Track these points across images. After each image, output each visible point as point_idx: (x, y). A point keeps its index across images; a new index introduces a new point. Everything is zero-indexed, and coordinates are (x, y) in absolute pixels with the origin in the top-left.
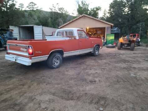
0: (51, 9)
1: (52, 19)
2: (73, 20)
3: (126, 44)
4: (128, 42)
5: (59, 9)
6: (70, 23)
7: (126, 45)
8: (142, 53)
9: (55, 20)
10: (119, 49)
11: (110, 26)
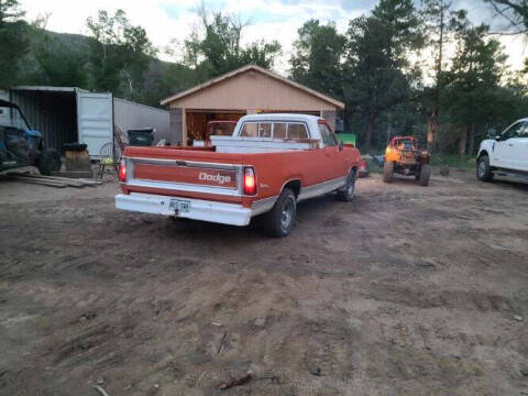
0: (95, 30)
1: (101, 66)
2: (216, 80)
3: (407, 166)
4: (413, 162)
5: (126, 30)
6: (202, 90)
7: (407, 171)
8: (458, 194)
9: (109, 72)
10: (389, 180)
11: (334, 109)
